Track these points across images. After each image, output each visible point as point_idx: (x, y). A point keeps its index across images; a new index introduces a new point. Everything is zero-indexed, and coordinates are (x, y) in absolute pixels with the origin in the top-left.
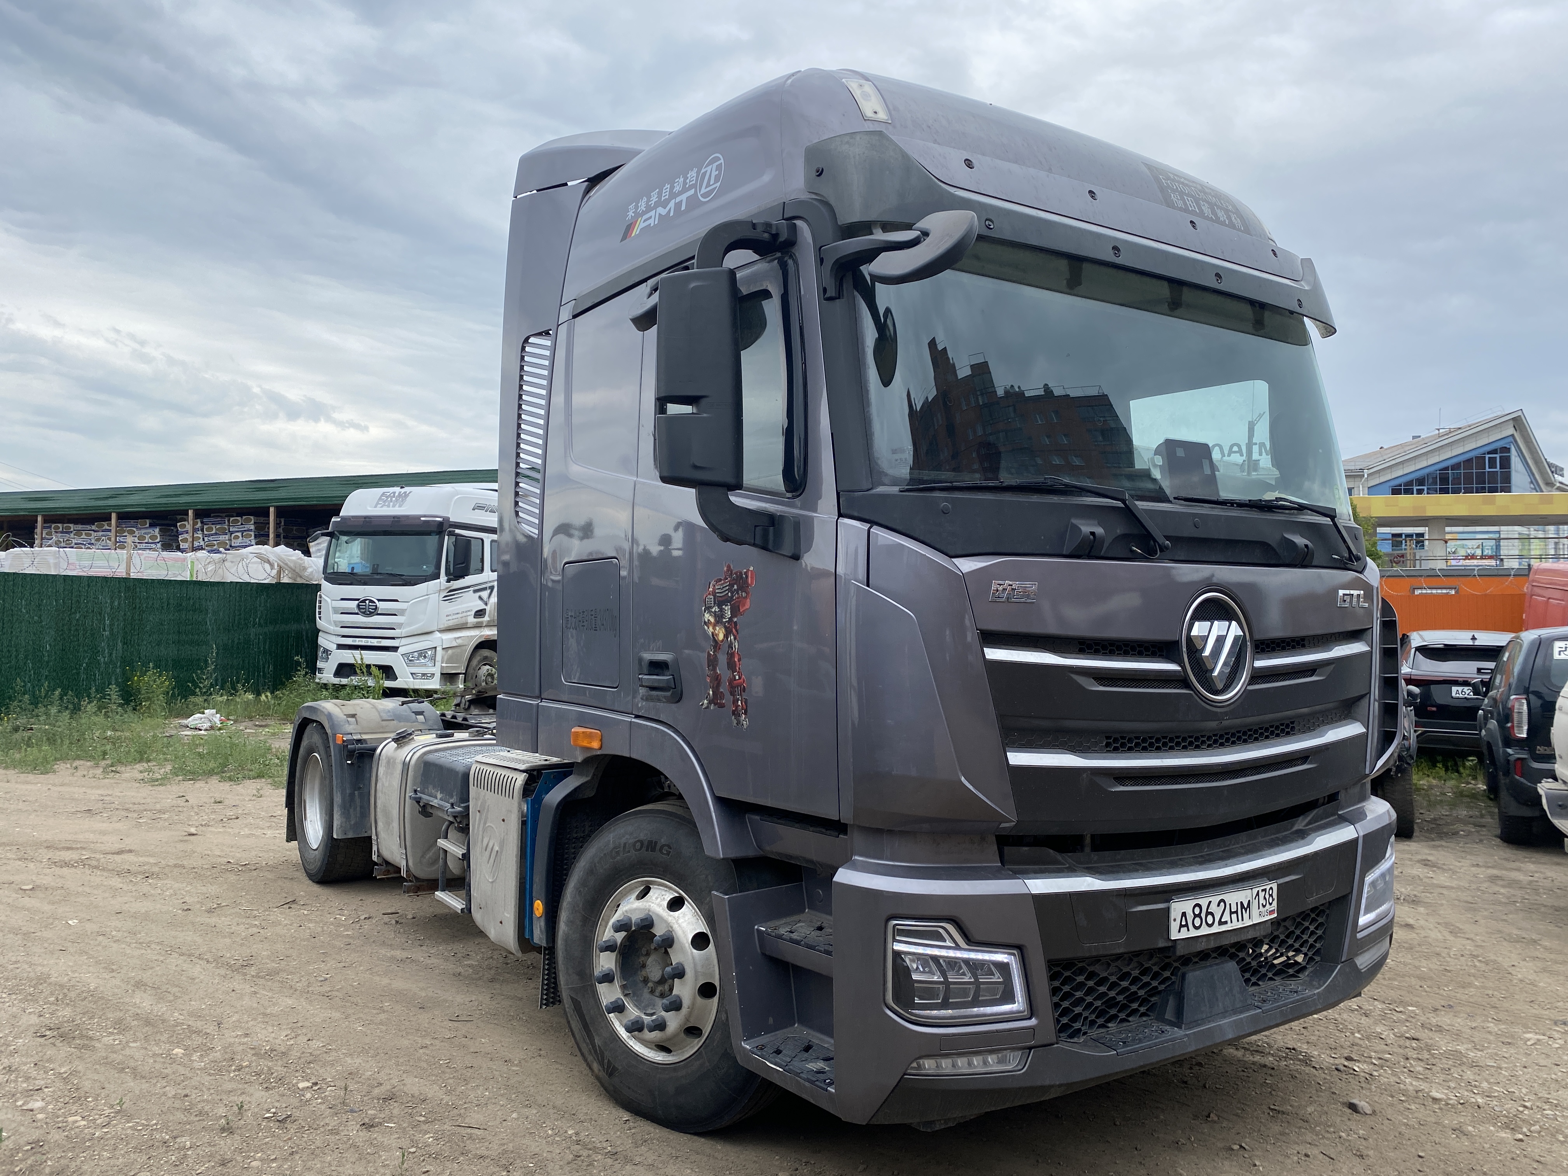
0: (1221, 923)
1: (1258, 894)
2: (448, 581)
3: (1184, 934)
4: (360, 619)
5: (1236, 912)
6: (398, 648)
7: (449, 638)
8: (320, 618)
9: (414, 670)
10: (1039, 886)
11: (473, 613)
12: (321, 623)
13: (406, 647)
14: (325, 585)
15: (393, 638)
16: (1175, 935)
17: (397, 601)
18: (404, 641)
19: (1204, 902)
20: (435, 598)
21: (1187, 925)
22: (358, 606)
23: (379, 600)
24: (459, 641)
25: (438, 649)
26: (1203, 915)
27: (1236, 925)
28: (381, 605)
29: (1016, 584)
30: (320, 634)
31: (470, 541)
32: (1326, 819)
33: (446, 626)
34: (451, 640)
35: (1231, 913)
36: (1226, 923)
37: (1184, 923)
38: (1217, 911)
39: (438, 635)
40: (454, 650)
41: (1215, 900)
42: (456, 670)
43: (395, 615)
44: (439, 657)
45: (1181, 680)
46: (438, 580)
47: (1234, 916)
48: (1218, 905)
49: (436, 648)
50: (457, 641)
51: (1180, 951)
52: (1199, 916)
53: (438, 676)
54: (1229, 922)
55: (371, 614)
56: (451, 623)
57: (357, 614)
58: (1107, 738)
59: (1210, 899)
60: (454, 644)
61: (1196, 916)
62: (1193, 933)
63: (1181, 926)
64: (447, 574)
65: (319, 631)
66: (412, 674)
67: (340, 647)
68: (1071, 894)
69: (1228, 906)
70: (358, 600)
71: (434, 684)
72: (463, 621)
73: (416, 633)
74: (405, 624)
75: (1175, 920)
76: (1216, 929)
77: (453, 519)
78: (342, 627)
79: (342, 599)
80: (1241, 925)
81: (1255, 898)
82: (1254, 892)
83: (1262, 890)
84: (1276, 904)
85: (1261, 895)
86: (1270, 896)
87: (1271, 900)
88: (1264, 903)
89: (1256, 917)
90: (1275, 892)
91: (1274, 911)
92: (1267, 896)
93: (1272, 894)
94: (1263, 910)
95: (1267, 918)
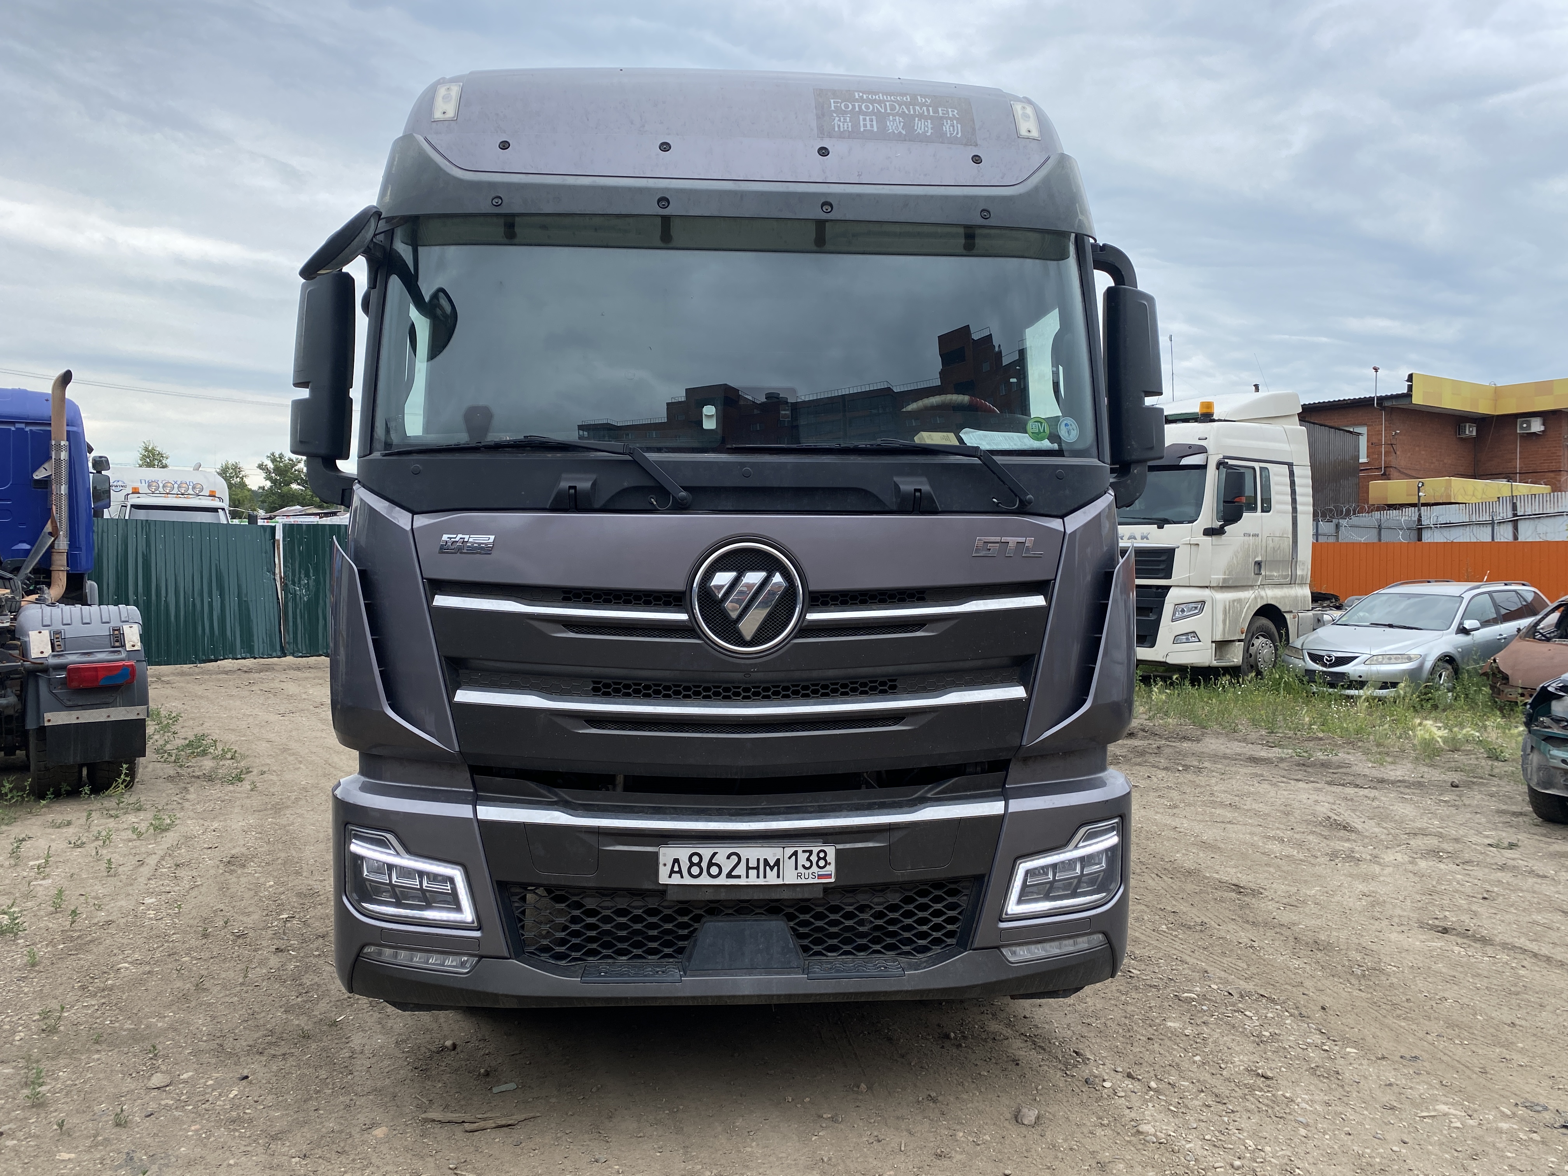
0: (729, 875)
1: (795, 854)
3: (676, 880)
5: (757, 868)
10: (488, 813)
16: (664, 878)
19: (706, 852)
21: (680, 872)
26: (704, 865)
27: (755, 881)
29: (466, 537)
32: (975, 790)
35: (749, 869)
36: (738, 877)
37: (676, 869)
38: (728, 864)
41: (724, 852)
45: (688, 629)
47: (753, 872)
48: (728, 857)
51: (671, 896)
52: (699, 864)
54: (744, 876)
58: (594, 682)
59: (716, 850)
61: (692, 864)
62: (688, 881)
63: (672, 872)
68: (525, 825)
69: (743, 862)
75: (665, 865)
76: (722, 880)
80: (761, 881)
81: (790, 858)
82: (789, 851)
83: (804, 851)
84: (831, 869)
85: (802, 858)
86: (819, 859)
87: (822, 863)
88: (808, 864)
89: (790, 877)
90: (831, 857)
91: (829, 876)
92: (814, 858)
93: (824, 859)
94: (807, 872)
95: (816, 881)
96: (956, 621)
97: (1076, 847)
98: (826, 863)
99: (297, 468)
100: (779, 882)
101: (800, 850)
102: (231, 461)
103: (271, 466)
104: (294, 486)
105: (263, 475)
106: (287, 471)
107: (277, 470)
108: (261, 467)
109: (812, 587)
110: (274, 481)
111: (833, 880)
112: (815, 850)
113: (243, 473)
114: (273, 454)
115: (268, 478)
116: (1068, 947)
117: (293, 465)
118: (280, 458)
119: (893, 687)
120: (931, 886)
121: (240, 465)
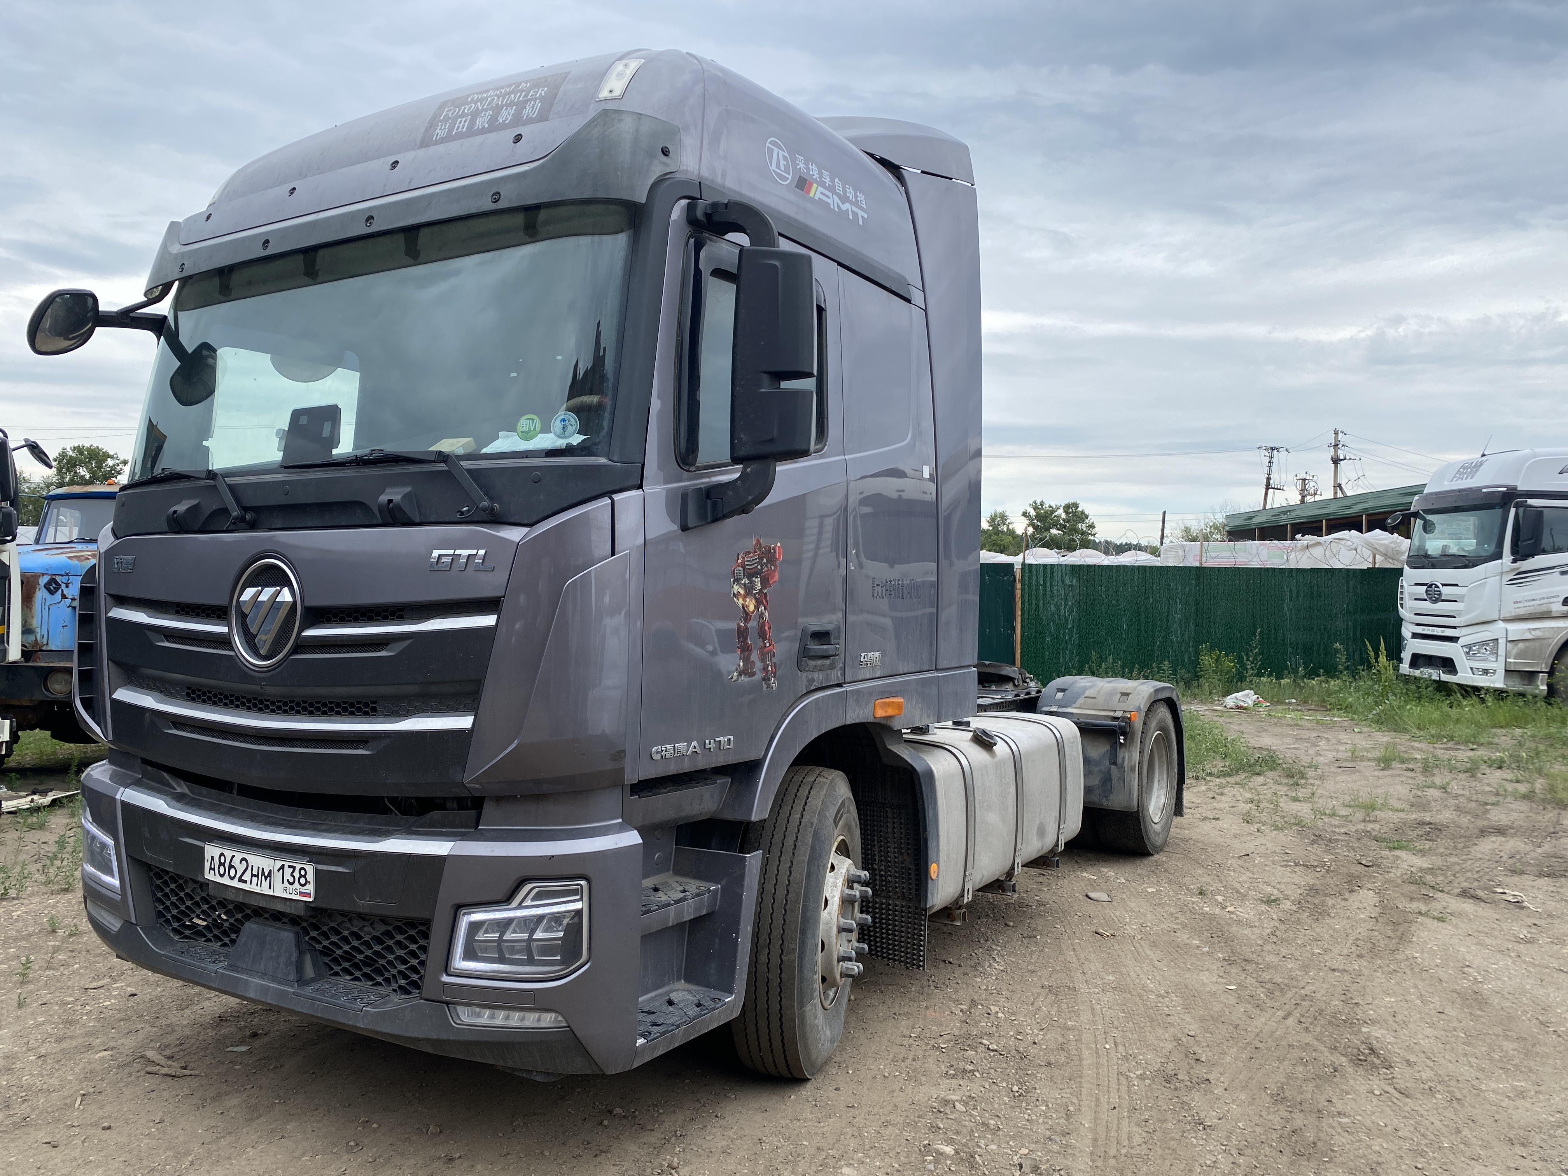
0: (240, 880)
1: (282, 867)
2: (1514, 561)
3: (212, 877)
4: (1427, 606)
5: (257, 876)
6: (1458, 638)
7: (1517, 630)
8: (1401, 605)
9: (1475, 664)
11: (1561, 599)
12: (1402, 612)
13: (1467, 637)
14: (1406, 568)
15: (1455, 627)
17: (1457, 585)
18: (1465, 631)
19: (228, 854)
20: (1494, 581)
21: (214, 869)
22: (1427, 591)
23: (1443, 585)
24: (1538, 634)
25: (1500, 641)
26: (227, 866)
27: (253, 887)
28: (1444, 590)
30: (1404, 623)
31: (1542, 512)
33: (1514, 614)
34: (1523, 631)
35: (253, 875)
36: (245, 882)
37: (213, 866)
38: (241, 868)
39: (1501, 624)
40: (1527, 644)
41: (239, 856)
42: (1532, 667)
43: (1456, 601)
44: (1502, 651)
45: (225, 642)
46: (1500, 561)
47: (255, 879)
48: (242, 862)
49: (1497, 639)
50: (1533, 633)
51: (214, 893)
52: (224, 865)
53: (1501, 672)
54: (249, 882)
55: (1436, 601)
56: (1521, 612)
57: (1425, 600)
58: (188, 688)
59: (234, 853)
60: (1528, 636)
61: (221, 864)
62: (218, 879)
63: (210, 868)
64: (1513, 553)
65: (1402, 620)
66: (1471, 669)
67: (1415, 636)
69: (250, 868)
70: (1425, 584)
71: (1498, 682)
72: (1544, 608)
73: (1473, 622)
74: (1464, 612)
75: (206, 861)
76: (235, 883)
77: (1522, 487)
78: (1416, 614)
79: (1416, 584)
80: (258, 890)
81: (279, 870)
82: (279, 864)
83: (289, 866)
84: (310, 888)
85: (288, 871)
86: (301, 876)
87: (303, 881)
88: (291, 880)
89: (278, 892)
90: (310, 876)
91: (308, 895)
92: (296, 875)
93: (305, 876)
94: (291, 887)
95: (298, 898)
96: (411, 641)
97: (520, 906)
98: (307, 882)
99: (1056, 514)
100: (270, 893)
101: (286, 864)
102: (999, 510)
103: (1033, 513)
104: (1054, 531)
105: (1026, 521)
106: (1046, 517)
107: (1038, 516)
108: (1025, 514)
109: (307, 604)
110: (1035, 527)
111: (311, 900)
112: (298, 867)
113: (1008, 521)
114: (1035, 502)
115: (1032, 524)
116: (531, 1020)
117: (1053, 512)
118: (1041, 505)
119: (374, 710)
120: (405, 924)
121: (1007, 514)
